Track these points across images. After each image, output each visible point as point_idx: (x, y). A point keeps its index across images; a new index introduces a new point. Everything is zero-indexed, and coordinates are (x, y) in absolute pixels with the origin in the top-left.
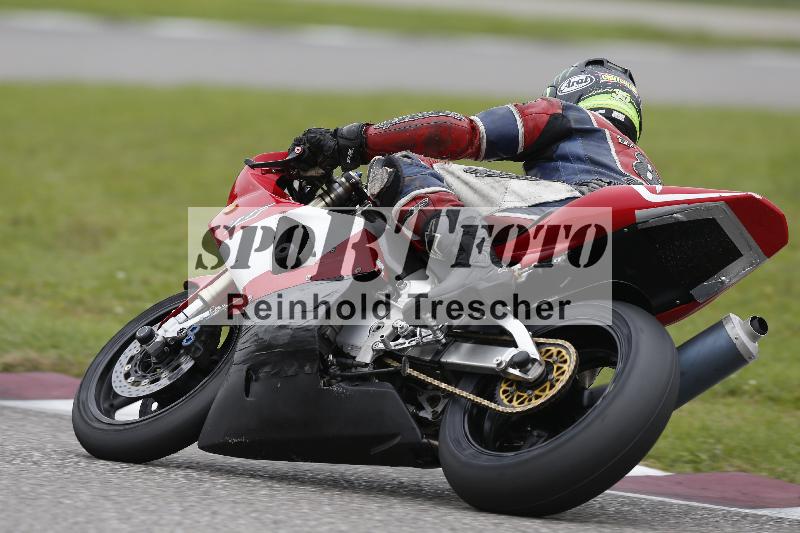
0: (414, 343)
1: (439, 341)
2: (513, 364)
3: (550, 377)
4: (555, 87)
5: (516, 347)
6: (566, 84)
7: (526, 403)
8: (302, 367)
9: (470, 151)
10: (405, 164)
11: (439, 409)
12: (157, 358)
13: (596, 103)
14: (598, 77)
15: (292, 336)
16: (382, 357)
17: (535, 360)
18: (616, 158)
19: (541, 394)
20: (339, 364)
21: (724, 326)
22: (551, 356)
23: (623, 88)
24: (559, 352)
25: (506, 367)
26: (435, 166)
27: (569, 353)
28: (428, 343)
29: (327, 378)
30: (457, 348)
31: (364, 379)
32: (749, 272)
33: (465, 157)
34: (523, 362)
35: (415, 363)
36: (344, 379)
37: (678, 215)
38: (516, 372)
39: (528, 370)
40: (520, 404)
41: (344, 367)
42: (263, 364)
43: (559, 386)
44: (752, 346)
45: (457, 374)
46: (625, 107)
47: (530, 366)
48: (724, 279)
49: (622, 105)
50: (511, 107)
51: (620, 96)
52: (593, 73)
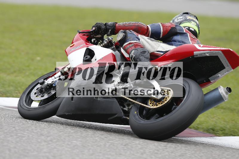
3: (163, 100)
4: (173, 20)
9: (146, 35)
11: (130, 107)
12: (45, 90)
13: (185, 25)
18: (190, 42)
21: (218, 89)
23: (194, 21)
37: (207, 54)
44: (226, 96)
48: (219, 75)
49: (193, 26)
50: (160, 23)
51: (193, 23)
52: (185, 16)
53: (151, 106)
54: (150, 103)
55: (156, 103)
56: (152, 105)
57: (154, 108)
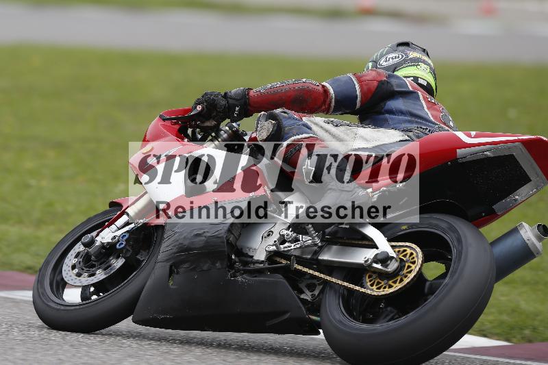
0: (298, 246)
1: (316, 245)
2: (376, 260)
3: (401, 273)
4: (375, 62)
5: (377, 248)
6: (384, 59)
7: (382, 290)
8: (214, 264)
9: (324, 107)
10: (285, 117)
11: (316, 293)
12: (95, 257)
13: (407, 72)
14: (406, 54)
15: (207, 242)
16: (272, 256)
17: (393, 258)
18: (428, 112)
19: (392, 284)
20: (240, 261)
21: (518, 231)
22: (405, 256)
23: (424, 62)
24: (412, 254)
25: (371, 263)
26: (304, 119)
27: (417, 256)
28: (308, 246)
29: (233, 271)
30: (329, 249)
31: (260, 272)
32: (536, 193)
33: (321, 112)
34: (384, 260)
35: (301, 261)
36: (246, 272)
37: (488, 153)
38: (379, 266)
39: (388, 265)
40: (377, 289)
41: (246, 264)
42: (183, 262)
43: (406, 281)
44: (539, 245)
45: (330, 268)
46: (427, 76)
47: (389, 262)
48: (517, 197)
49: (424, 74)
50: (350, 75)
51: (423, 68)
52: (403, 52)
53: (375, 289)
54: (369, 284)
55: (386, 281)
56: (379, 288)
57: (383, 293)
